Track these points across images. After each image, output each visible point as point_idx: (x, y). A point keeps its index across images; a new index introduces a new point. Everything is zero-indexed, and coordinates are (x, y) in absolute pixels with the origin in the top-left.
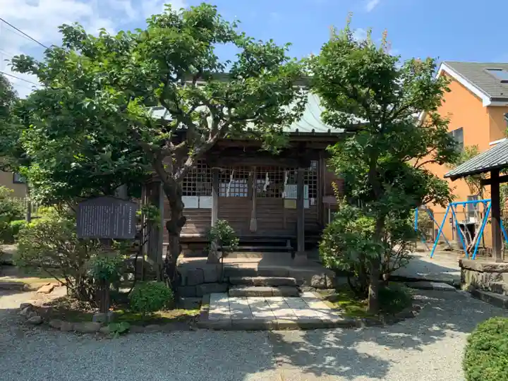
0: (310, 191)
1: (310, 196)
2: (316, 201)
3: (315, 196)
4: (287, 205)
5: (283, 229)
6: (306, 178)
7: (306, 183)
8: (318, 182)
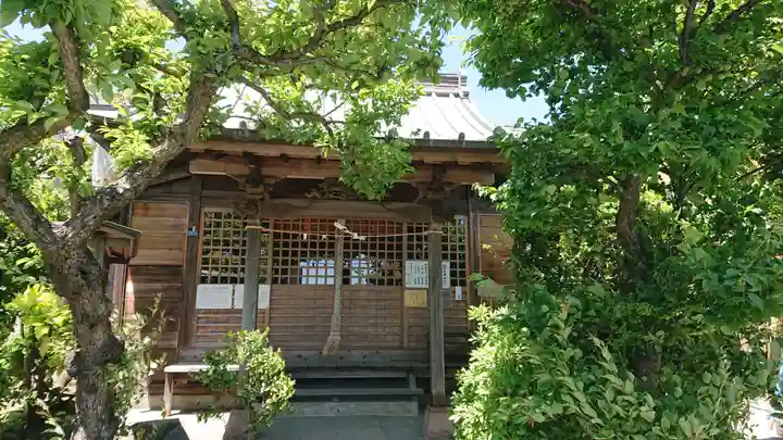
0: (453, 274)
1: (454, 283)
2: (464, 293)
3: (463, 284)
4: (410, 300)
5: (401, 347)
6: (445, 248)
7: (445, 257)
8: (467, 257)
